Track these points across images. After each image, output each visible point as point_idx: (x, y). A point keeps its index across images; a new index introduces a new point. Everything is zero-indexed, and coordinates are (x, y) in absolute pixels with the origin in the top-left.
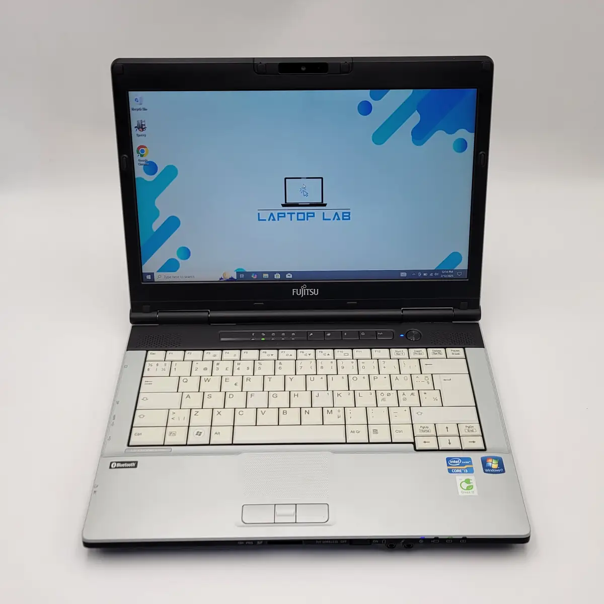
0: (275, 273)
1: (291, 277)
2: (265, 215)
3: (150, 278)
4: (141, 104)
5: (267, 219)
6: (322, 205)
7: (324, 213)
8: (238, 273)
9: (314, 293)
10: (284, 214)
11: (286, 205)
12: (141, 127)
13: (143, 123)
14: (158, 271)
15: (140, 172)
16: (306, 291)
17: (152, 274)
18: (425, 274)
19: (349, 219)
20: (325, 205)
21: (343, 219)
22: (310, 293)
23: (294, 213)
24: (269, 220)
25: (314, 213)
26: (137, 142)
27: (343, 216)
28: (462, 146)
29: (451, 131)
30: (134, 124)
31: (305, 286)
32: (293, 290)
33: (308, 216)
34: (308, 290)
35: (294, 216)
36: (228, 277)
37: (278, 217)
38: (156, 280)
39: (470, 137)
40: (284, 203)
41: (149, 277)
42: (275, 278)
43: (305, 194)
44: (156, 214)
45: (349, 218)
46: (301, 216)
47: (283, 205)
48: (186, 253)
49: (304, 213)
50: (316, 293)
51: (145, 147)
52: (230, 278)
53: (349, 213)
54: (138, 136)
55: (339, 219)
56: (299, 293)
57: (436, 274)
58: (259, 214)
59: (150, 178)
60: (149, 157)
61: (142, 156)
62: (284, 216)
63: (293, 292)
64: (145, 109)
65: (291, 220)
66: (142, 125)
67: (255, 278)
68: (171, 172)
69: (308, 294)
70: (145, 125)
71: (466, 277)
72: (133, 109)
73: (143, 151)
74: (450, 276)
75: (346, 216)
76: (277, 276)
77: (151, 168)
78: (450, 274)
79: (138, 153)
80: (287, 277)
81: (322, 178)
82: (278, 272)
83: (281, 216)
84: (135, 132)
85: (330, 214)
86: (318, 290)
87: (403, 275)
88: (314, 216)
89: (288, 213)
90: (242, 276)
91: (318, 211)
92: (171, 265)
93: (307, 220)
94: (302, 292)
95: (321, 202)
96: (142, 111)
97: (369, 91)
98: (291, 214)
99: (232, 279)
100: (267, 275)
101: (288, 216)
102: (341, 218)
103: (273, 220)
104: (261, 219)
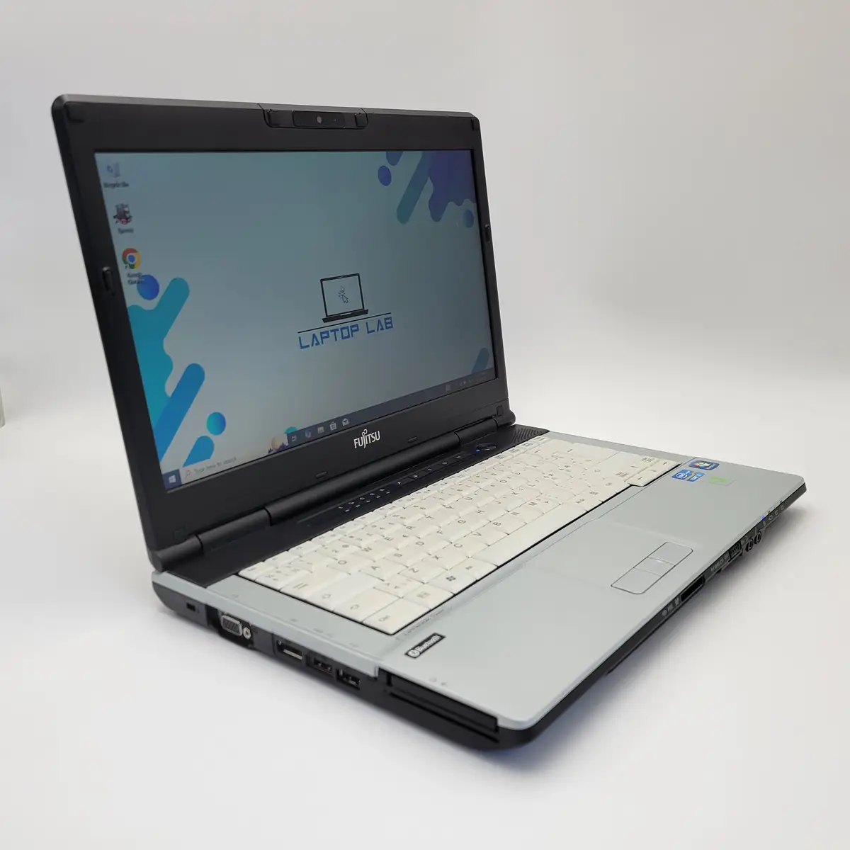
0: (329, 422)
1: (348, 423)
2: (307, 339)
3: (174, 481)
4: (117, 175)
7: (367, 323)
8: (289, 436)
9: (375, 438)
10: (327, 332)
11: (328, 319)
12: (123, 216)
13: (126, 209)
14: (186, 464)
15: (132, 297)
16: (368, 438)
17: (176, 473)
18: (465, 383)
20: (366, 312)
21: (387, 328)
22: (371, 439)
24: (312, 345)
25: (357, 325)
26: (120, 243)
27: (386, 323)
28: (470, 219)
29: (459, 202)
30: (111, 212)
31: (365, 432)
32: (355, 440)
33: (352, 331)
34: (369, 435)
35: (339, 333)
36: (278, 445)
37: (322, 338)
38: (184, 481)
39: (473, 209)
40: (325, 317)
41: (172, 479)
42: (332, 429)
43: (345, 299)
44: (167, 364)
47: (325, 320)
48: (219, 422)
50: (378, 438)
51: (133, 251)
52: (281, 447)
54: (121, 231)
55: (382, 329)
56: (361, 444)
57: (473, 380)
58: (300, 338)
59: (150, 305)
60: (143, 268)
61: (132, 267)
63: (355, 443)
64: (125, 185)
65: (336, 340)
66: (125, 212)
67: (309, 437)
68: (180, 290)
69: (370, 442)
70: (128, 212)
71: (495, 377)
72: (106, 185)
73: (132, 259)
74: (483, 379)
75: (389, 324)
76: (333, 427)
77: (149, 286)
78: (483, 376)
79: (125, 262)
80: (344, 424)
82: (333, 420)
83: (325, 335)
84: (114, 225)
86: (379, 432)
87: (448, 388)
88: (357, 330)
89: (332, 331)
90: (294, 438)
91: (360, 322)
92: (202, 449)
93: (352, 336)
94: (363, 440)
95: (361, 308)
96: (121, 188)
97: (385, 153)
98: (334, 331)
99: (283, 448)
100: (322, 428)
101: (332, 334)
102: (384, 328)
103: (317, 344)
104: (303, 345)
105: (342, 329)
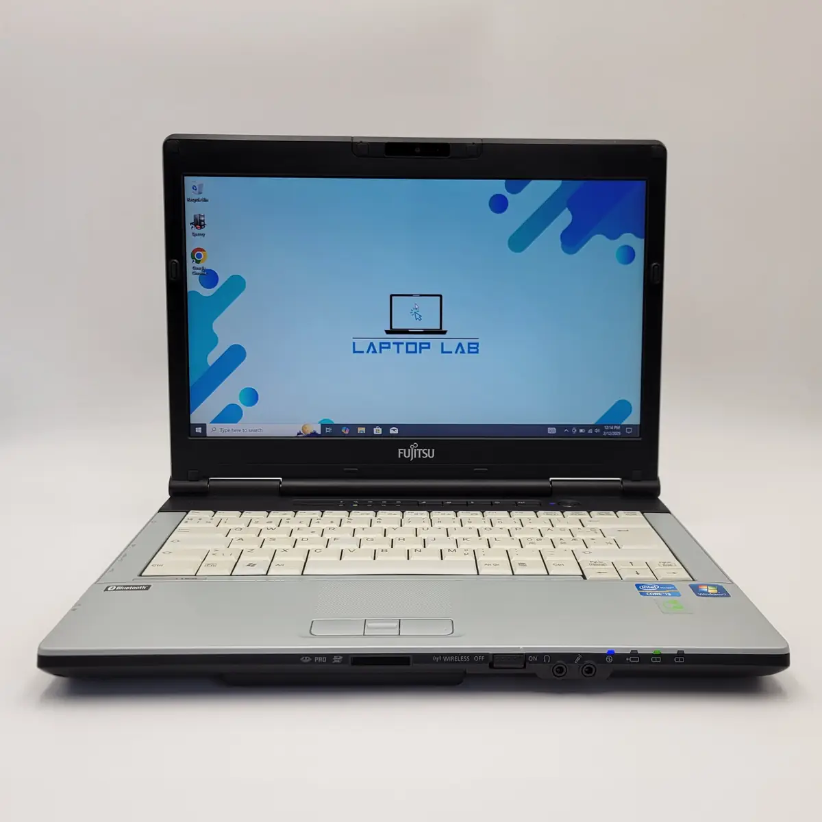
0: (375, 426)
1: (397, 432)
2: (362, 345)
3: (200, 432)
4: (200, 193)
5: (365, 351)
6: (441, 332)
7: (442, 344)
8: (323, 426)
9: (428, 455)
10: (389, 343)
11: (392, 332)
12: (199, 223)
13: (202, 219)
14: (213, 422)
15: (193, 284)
16: (417, 452)
17: (204, 426)
18: (581, 431)
19: (477, 352)
20: (444, 332)
21: (469, 352)
22: (422, 454)
23: (402, 343)
24: (368, 352)
25: (429, 344)
26: (192, 243)
27: (469, 348)
28: (629, 255)
29: (613, 236)
30: (189, 219)
31: (415, 445)
32: (400, 450)
33: (421, 348)
34: (420, 450)
35: (403, 347)
36: (309, 431)
37: (381, 348)
38: (209, 434)
39: (638, 245)
40: (389, 329)
41: (199, 430)
42: (375, 433)
43: (418, 316)
44: (214, 341)
45: (478, 350)
46: (412, 348)
47: (388, 332)
48: (252, 397)
49: (415, 344)
50: (431, 456)
51: (202, 250)
52: (312, 433)
53: (477, 344)
54: (194, 235)
55: (463, 352)
56: (407, 455)
57: (597, 431)
58: (354, 343)
59: (208, 293)
60: (207, 264)
61: (198, 262)
62: (389, 347)
63: (400, 453)
64: (205, 200)
65: (398, 352)
66: (201, 221)
67: (347, 432)
68: (237, 285)
69: (420, 457)
70: (204, 221)
71: (638, 435)
72: (189, 200)
73: (199, 256)
74: (615, 433)
75: (474, 348)
76: (378, 431)
77: (210, 278)
78: (615, 430)
79: (193, 257)
80: (391, 432)
81: (441, 296)
82: (377, 425)
83: (384, 346)
84: (190, 229)
85: (451, 345)
86: (433, 450)
88: (429, 348)
89: (394, 343)
90: (328, 430)
91: (435, 341)
92: (231, 414)
93: (420, 352)
94: (412, 453)
95: (439, 328)
96: (201, 203)
97: (504, 181)
98: (398, 344)
99: (314, 434)
100: (364, 429)
101: (394, 347)
102: (466, 350)
103: (373, 352)
104: (357, 350)
105: (408, 344)
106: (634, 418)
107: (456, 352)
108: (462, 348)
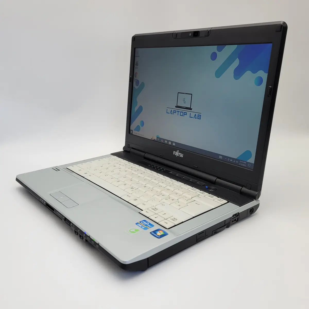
0: (169, 141)
1: (174, 145)
4: (138, 54)
5: (170, 113)
6: (190, 109)
7: (190, 113)
9: (181, 156)
10: (176, 111)
11: (177, 107)
12: (137, 64)
15: (134, 85)
17: (133, 131)
18: (231, 160)
19: (200, 119)
20: (191, 109)
21: (198, 119)
23: (179, 112)
25: (186, 113)
26: (135, 71)
27: (198, 117)
28: (260, 81)
29: (254, 72)
30: (135, 63)
31: (178, 151)
32: (174, 152)
33: (184, 114)
34: (179, 153)
35: (179, 113)
37: (174, 112)
38: (133, 134)
40: (176, 106)
41: (131, 132)
43: (184, 102)
44: (137, 104)
45: (200, 118)
46: (182, 114)
47: (176, 107)
48: (143, 123)
49: (183, 112)
51: (137, 73)
53: (200, 115)
54: (136, 68)
55: (196, 118)
57: (237, 162)
58: (167, 109)
60: (138, 78)
61: (136, 77)
62: (176, 113)
63: (174, 153)
64: (139, 56)
65: (178, 115)
67: (162, 141)
68: (143, 85)
69: (179, 156)
71: (253, 169)
72: (136, 56)
73: (136, 75)
74: (244, 165)
75: (199, 117)
76: (170, 143)
77: (138, 83)
80: (173, 144)
81: (192, 94)
82: (170, 141)
83: (175, 112)
84: (135, 66)
85: (193, 115)
86: (183, 154)
87: (221, 157)
89: (177, 111)
90: (158, 139)
91: (188, 112)
92: (138, 128)
93: (184, 116)
94: (177, 154)
95: (190, 107)
97: (216, 46)
98: (178, 112)
99: (154, 140)
100: (167, 141)
101: (177, 112)
102: (197, 118)
104: (168, 112)
105: (181, 112)
106: (252, 160)
107: (194, 118)
108: (196, 117)
